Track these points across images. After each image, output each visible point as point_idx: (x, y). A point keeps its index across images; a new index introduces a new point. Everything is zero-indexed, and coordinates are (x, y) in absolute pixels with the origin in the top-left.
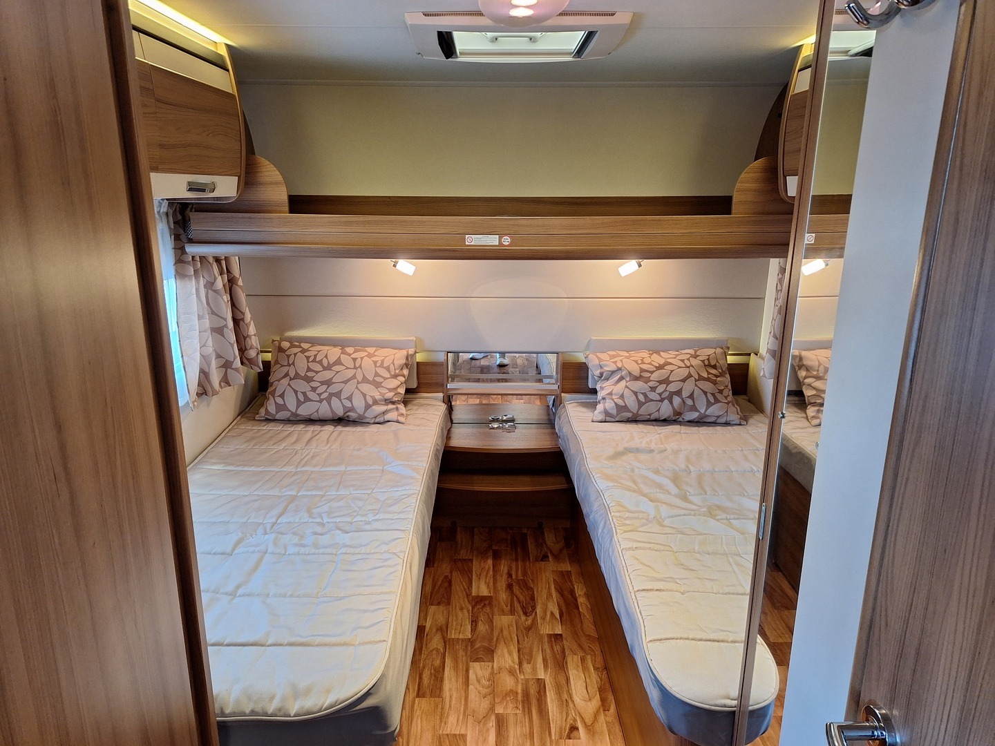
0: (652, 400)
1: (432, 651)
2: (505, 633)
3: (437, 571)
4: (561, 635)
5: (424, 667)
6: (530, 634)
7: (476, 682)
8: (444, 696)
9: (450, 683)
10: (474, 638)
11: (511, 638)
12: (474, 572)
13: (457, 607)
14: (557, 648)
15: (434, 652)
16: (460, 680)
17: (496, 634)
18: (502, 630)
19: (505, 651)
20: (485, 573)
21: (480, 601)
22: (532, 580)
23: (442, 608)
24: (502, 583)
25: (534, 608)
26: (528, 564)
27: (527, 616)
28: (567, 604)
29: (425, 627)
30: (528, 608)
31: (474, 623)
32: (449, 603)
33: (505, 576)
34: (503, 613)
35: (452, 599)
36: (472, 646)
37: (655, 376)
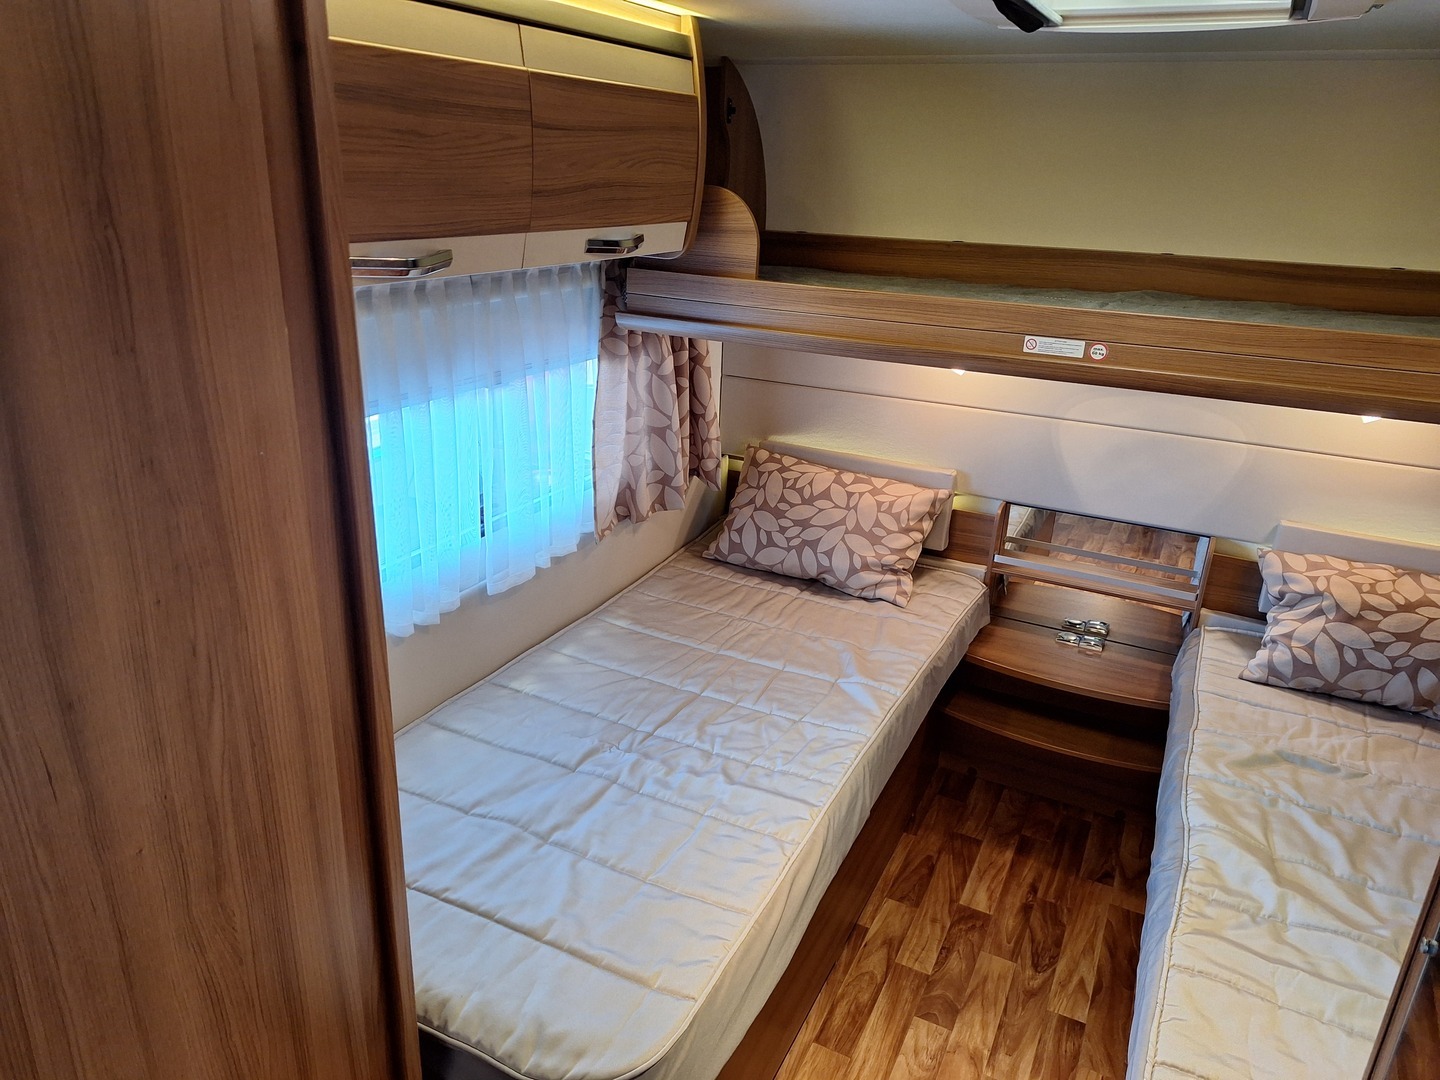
0: (1371, 667)
1: (863, 974)
2: (990, 986)
3: (919, 842)
4: (1082, 1026)
5: (843, 996)
6: (1031, 1003)
7: (911, 1054)
8: (855, 1056)
9: (871, 1040)
10: (938, 976)
11: (996, 998)
12: (976, 865)
13: (929, 915)
14: (1068, 1046)
15: (867, 977)
16: (889, 1039)
17: (973, 983)
18: (985, 979)
19: (978, 1018)
20: (993, 872)
21: (968, 918)
22: (1069, 910)
23: (904, 908)
24: (1015, 900)
25: (1054, 960)
26: (1072, 879)
27: (1036, 971)
28: (1114, 973)
29: (867, 930)
30: (1044, 958)
31: (946, 951)
32: (917, 904)
33: (1025, 888)
34: (998, 950)
35: (926, 898)
36: (929, 989)
37: (1390, 623)
